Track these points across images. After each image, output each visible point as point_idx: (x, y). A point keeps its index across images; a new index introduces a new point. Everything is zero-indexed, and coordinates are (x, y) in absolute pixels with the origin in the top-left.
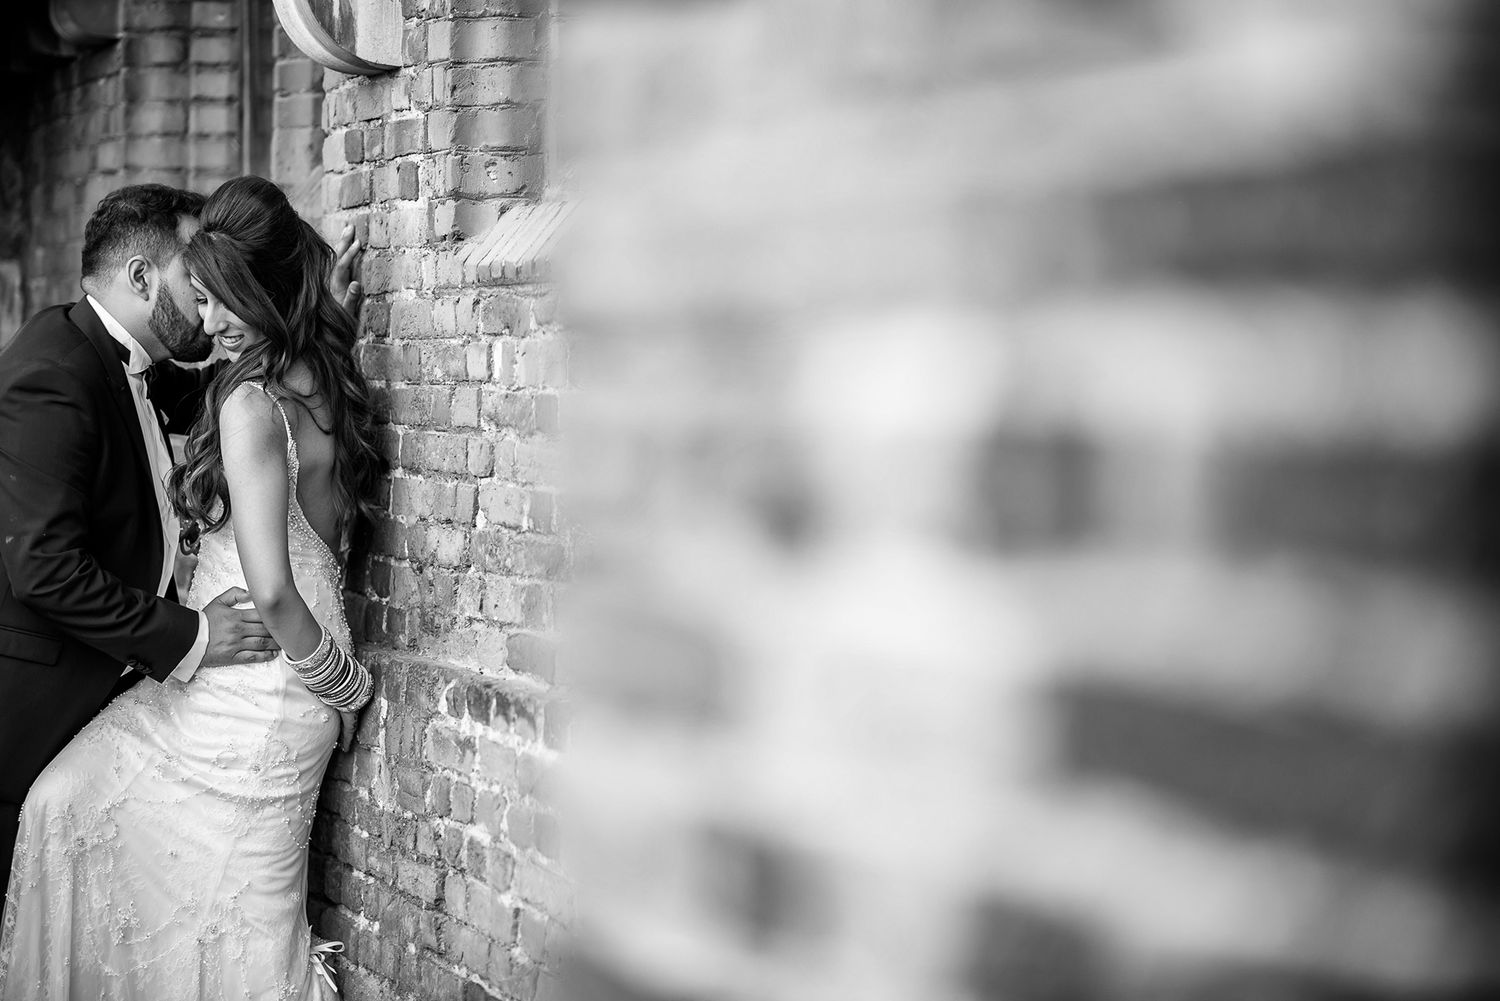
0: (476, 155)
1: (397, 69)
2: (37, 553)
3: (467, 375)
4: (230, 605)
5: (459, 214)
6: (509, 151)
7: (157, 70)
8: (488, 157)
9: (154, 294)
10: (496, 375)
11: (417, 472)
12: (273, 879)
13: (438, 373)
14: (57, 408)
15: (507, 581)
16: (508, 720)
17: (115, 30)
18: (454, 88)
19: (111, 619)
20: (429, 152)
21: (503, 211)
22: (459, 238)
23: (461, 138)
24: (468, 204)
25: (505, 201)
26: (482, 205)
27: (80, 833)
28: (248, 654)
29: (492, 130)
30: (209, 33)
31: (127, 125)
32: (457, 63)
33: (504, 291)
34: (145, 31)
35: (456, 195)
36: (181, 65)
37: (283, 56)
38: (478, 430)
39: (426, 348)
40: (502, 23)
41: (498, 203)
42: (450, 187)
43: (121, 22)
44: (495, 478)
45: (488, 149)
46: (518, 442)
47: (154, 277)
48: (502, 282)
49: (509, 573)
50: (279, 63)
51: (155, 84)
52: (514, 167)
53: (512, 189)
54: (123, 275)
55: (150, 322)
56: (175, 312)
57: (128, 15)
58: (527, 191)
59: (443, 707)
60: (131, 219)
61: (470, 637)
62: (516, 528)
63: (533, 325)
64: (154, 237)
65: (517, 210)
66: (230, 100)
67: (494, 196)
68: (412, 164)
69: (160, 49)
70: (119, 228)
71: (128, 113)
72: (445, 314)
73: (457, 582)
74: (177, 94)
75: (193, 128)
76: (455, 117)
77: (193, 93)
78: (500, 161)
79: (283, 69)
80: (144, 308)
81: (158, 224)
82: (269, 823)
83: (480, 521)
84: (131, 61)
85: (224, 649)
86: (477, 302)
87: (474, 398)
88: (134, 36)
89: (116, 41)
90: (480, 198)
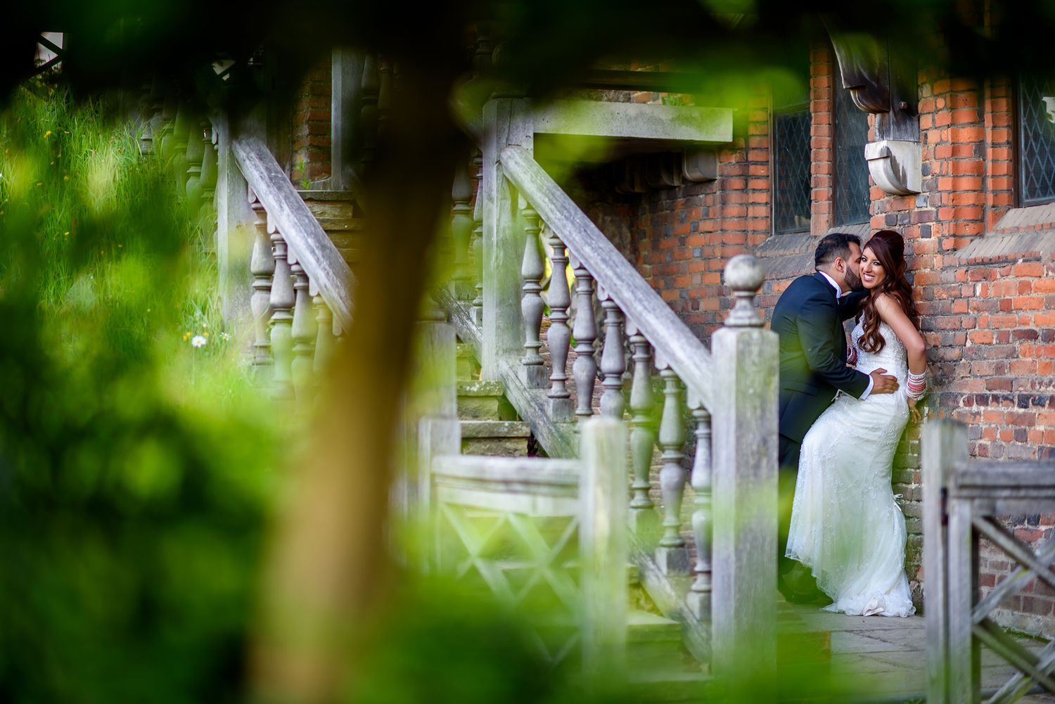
0: (961, 222)
1: (919, 193)
2: (820, 353)
3: (961, 295)
4: (879, 374)
5: (955, 242)
6: (974, 221)
7: (735, 192)
8: (965, 223)
9: (845, 270)
10: (978, 294)
11: (932, 331)
12: (883, 472)
13: (944, 296)
14: (824, 306)
15: (985, 362)
16: (998, 403)
17: (716, 176)
18: (953, 200)
19: (844, 375)
20: (938, 221)
21: (972, 241)
22: (955, 250)
23: (956, 216)
24: (958, 239)
25: (972, 238)
26: (964, 239)
27: (824, 454)
28: (887, 390)
29: (968, 214)
30: (758, 177)
31: (722, 213)
32: (954, 192)
33: (982, 266)
34: (729, 176)
35: (954, 236)
36: (745, 190)
37: (816, 187)
38: (968, 313)
39: (936, 289)
40: (971, 178)
41: (970, 238)
42: (952, 233)
43: (718, 173)
44: (977, 329)
45: (965, 220)
46: (990, 316)
47: (844, 265)
48: (983, 263)
49: (985, 359)
50: (814, 190)
51: (734, 197)
52: (976, 226)
53: (975, 233)
54: (834, 265)
55: (845, 280)
56: (853, 274)
57: (722, 170)
58: (980, 235)
59: (961, 404)
60: (833, 246)
61: (965, 383)
62: (990, 344)
63: (998, 276)
64: (842, 251)
65: (977, 241)
66: (766, 203)
67: (968, 236)
68: (928, 226)
69: (737, 183)
70: (829, 249)
71: (723, 209)
72: (949, 275)
73: (955, 365)
74: (744, 201)
75: (750, 214)
76: (954, 209)
77: (751, 201)
78: (971, 224)
79: (816, 192)
80: (842, 275)
81: (843, 246)
82: (886, 452)
83: (969, 344)
84: (723, 188)
85: (880, 387)
86: (967, 271)
87: (966, 303)
88: (724, 178)
89: (715, 180)
90: (963, 236)
